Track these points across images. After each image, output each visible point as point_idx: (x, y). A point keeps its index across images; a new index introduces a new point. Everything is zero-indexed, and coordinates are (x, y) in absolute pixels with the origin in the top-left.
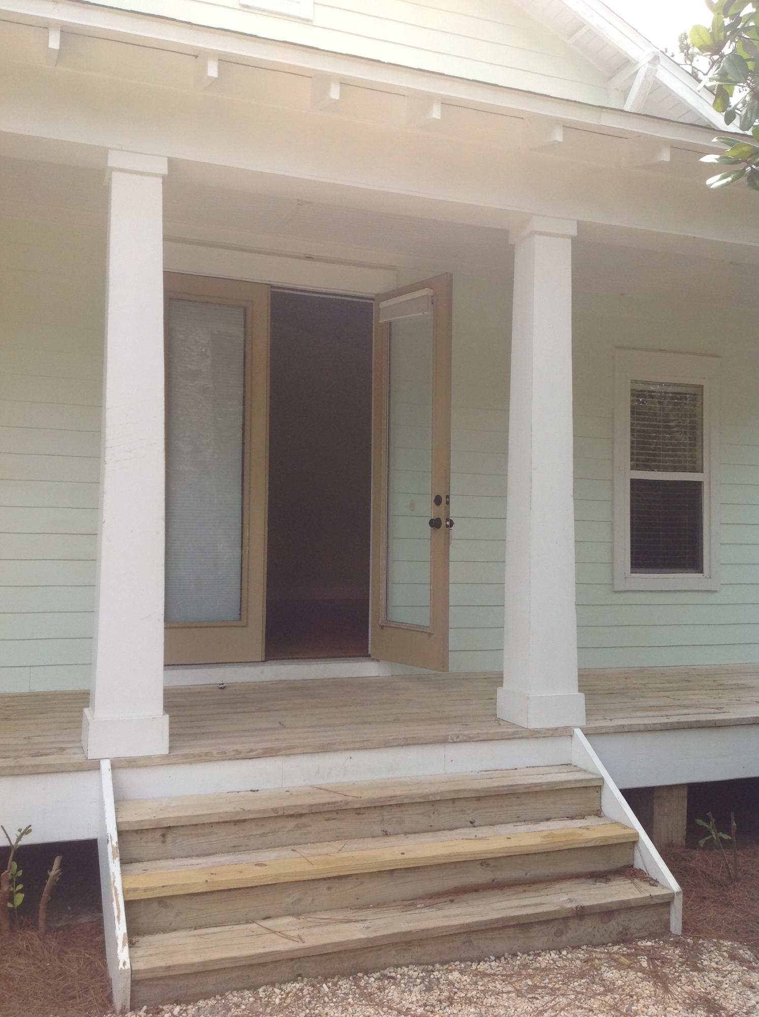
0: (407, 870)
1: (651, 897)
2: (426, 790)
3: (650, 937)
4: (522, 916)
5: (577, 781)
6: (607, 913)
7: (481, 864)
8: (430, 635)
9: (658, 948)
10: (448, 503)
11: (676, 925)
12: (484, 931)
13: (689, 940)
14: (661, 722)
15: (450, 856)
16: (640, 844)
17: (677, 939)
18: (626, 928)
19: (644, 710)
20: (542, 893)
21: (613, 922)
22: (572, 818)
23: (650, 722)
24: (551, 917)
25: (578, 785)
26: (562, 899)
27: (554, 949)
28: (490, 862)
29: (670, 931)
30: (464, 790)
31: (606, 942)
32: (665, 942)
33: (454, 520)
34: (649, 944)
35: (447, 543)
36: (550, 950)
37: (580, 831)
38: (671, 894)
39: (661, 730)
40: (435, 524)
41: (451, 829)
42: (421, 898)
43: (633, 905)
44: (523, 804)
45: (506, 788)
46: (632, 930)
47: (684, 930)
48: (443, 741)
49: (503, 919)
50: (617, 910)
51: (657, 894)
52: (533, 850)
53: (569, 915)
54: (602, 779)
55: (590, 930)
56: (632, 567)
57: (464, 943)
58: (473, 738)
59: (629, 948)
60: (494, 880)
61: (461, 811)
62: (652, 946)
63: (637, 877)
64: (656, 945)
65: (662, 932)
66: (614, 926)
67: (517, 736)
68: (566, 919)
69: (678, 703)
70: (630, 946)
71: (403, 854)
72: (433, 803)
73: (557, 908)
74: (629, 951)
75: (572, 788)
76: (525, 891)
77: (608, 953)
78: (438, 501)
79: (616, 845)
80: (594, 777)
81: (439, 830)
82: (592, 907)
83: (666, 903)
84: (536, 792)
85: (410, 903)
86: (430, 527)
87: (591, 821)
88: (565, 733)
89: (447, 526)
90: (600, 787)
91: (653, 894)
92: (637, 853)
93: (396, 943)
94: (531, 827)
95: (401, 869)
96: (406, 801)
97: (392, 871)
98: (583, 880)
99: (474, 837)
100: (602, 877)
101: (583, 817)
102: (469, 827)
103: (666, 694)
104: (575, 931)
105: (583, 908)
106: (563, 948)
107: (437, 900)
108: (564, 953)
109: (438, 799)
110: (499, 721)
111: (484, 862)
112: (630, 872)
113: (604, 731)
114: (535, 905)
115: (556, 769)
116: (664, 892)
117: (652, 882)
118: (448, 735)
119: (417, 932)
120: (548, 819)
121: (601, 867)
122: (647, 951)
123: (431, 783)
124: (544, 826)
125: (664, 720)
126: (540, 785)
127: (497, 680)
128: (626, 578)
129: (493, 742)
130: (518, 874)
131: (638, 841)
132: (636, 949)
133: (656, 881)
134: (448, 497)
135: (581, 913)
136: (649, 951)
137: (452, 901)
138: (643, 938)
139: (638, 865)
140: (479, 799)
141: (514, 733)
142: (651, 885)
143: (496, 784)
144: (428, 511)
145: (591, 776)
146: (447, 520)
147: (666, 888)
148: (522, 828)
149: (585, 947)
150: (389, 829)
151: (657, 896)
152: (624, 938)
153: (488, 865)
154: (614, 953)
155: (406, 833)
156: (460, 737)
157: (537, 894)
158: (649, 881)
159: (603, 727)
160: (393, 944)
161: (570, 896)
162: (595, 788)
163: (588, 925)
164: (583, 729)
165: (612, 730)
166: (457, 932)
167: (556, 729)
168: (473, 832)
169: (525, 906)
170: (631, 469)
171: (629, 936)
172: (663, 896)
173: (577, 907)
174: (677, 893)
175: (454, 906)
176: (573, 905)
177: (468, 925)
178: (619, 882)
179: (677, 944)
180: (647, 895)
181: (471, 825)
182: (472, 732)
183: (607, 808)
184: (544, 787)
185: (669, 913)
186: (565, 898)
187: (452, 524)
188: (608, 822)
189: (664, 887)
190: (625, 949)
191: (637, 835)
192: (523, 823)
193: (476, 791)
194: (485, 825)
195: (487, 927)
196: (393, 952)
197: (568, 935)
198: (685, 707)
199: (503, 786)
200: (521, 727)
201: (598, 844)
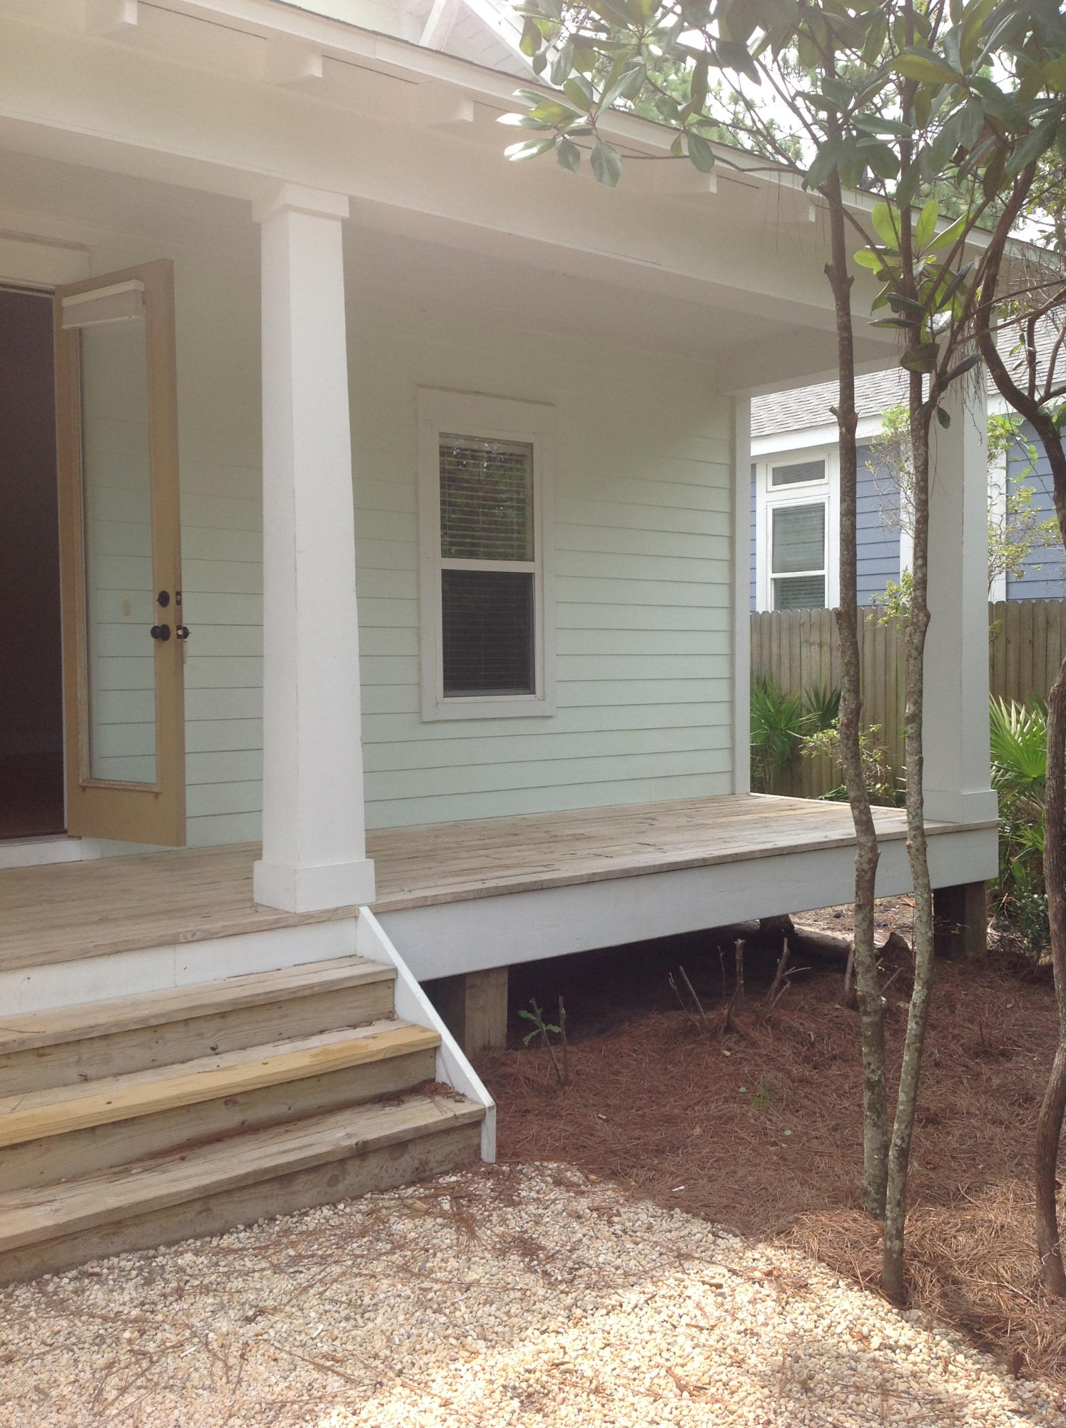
0: (116, 1124)
1: (456, 1117)
2: (144, 1012)
3: (454, 1171)
4: (281, 1165)
5: (361, 976)
6: (398, 1145)
7: (226, 1103)
8: (157, 795)
9: (465, 1183)
10: (179, 603)
11: (488, 1151)
12: (229, 1192)
13: (504, 1168)
14: (472, 888)
15: (178, 1097)
16: (443, 1050)
17: (489, 1168)
18: (424, 1163)
19: (453, 876)
20: (312, 1130)
21: (407, 1157)
22: (354, 1026)
23: (459, 890)
24: (321, 1162)
25: (363, 982)
26: (338, 1135)
27: (328, 1204)
28: (238, 1098)
29: (481, 1159)
30: (201, 1006)
31: (396, 1185)
32: (475, 1174)
33: (190, 629)
34: (454, 1179)
35: (180, 660)
36: (322, 1205)
37: (364, 1043)
38: (480, 1110)
39: (475, 899)
40: (161, 633)
41: (183, 1062)
42: (139, 1160)
43: (432, 1130)
44: (287, 1016)
45: (261, 997)
46: (432, 1165)
47: (500, 1154)
48: (172, 942)
49: (255, 1173)
50: (412, 1140)
51: (463, 1112)
52: (300, 1075)
53: (347, 1155)
54: (395, 970)
55: (376, 1171)
56: (445, 688)
57: (200, 1213)
58: (218, 933)
59: (426, 1189)
60: (243, 1123)
61: (198, 1035)
62: (457, 1181)
63: (439, 1094)
64: (463, 1180)
65: (470, 1161)
66: (408, 1161)
67: (279, 925)
68: (343, 1161)
69: (497, 862)
70: (429, 1185)
71: (109, 1103)
72: (155, 1028)
73: (330, 1148)
74: (427, 1192)
75: (355, 987)
76: (287, 1131)
77: (399, 1198)
78: (163, 599)
79: (411, 1054)
80: (386, 968)
81: (166, 1065)
82: (378, 1140)
83: (475, 1123)
84: (305, 997)
85: (122, 1169)
86: (152, 639)
87: (380, 1027)
88: (347, 914)
89: (179, 637)
90: (393, 980)
91: (457, 1113)
92: (439, 1063)
93: (100, 1226)
94: (299, 1044)
95: (106, 1125)
96: (114, 1030)
97: (94, 1128)
98: (369, 1106)
99: (215, 1068)
100: (394, 1099)
101: (369, 1023)
102: (210, 1055)
103: (484, 852)
104: (357, 1174)
105: (365, 1143)
106: (339, 1202)
107: (161, 1161)
108: (341, 1206)
109: (163, 1022)
110: (255, 907)
111: (229, 1100)
112: (430, 1088)
113: (400, 906)
114: (300, 1148)
115: (335, 964)
116: (474, 1108)
117: (458, 1098)
118: (179, 933)
119: (131, 1207)
120: (322, 1032)
121: (391, 1087)
122: (451, 1188)
123: (154, 1002)
124: (316, 1042)
125: (479, 886)
126: (311, 986)
127: (254, 852)
128: (437, 704)
129: (246, 936)
130: (279, 1109)
131: (440, 1047)
132: (436, 1188)
133: (463, 1095)
134: (179, 593)
135: (363, 1151)
136: (453, 1188)
137: (183, 1159)
138: (446, 1173)
139: (441, 1077)
140: (223, 1015)
141: (276, 921)
142: (456, 1101)
143: (247, 993)
144: (150, 615)
145: (380, 968)
146: (179, 627)
147: (475, 1102)
148: (286, 1048)
149: (369, 1195)
150: (90, 1072)
151: (463, 1115)
152: (421, 1177)
153: (235, 1103)
154: (407, 1198)
155: (117, 1075)
156: (198, 933)
157: (306, 1133)
158: (454, 1097)
159: (396, 903)
160: (95, 1228)
161: (349, 1130)
162: (386, 982)
163: (373, 1164)
164: (371, 907)
165: (410, 904)
166: (191, 1198)
167: (336, 909)
168: (216, 1060)
169: (285, 1152)
170: (443, 557)
171: (428, 1174)
172: (471, 1114)
173: (357, 1144)
174: (490, 1108)
175: (185, 1164)
176: (353, 1141)
177: (205, 1188)
178: (415, 1104)
179: (488, 1175)
180: (450, 1115)
181: (212, 1052)
182: (216, 926)
183: (402, 1008)
184: (317, 989)
185: (480, 1136)
186: (340, 1133)
187: (186, 634)
188: (401, 1026)
189: (474, 1102)
190: (422, 1190)
191: (439, 1038)
192: (287, 1041)
193: (220, 1004)
194: (233, 1050)
195: (233, 1186)
196: (96, 1240)
197: (346, 1182)
198: (508, 867)
199: (258, 995)
200: (286, 912)
201: (388, 1056)
